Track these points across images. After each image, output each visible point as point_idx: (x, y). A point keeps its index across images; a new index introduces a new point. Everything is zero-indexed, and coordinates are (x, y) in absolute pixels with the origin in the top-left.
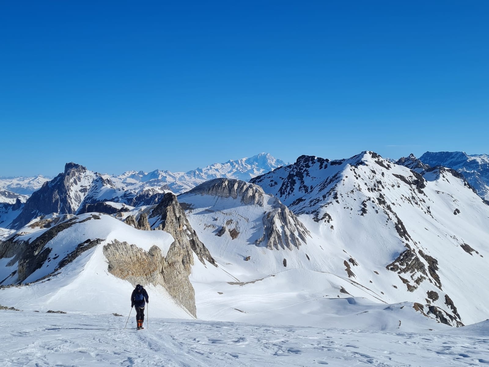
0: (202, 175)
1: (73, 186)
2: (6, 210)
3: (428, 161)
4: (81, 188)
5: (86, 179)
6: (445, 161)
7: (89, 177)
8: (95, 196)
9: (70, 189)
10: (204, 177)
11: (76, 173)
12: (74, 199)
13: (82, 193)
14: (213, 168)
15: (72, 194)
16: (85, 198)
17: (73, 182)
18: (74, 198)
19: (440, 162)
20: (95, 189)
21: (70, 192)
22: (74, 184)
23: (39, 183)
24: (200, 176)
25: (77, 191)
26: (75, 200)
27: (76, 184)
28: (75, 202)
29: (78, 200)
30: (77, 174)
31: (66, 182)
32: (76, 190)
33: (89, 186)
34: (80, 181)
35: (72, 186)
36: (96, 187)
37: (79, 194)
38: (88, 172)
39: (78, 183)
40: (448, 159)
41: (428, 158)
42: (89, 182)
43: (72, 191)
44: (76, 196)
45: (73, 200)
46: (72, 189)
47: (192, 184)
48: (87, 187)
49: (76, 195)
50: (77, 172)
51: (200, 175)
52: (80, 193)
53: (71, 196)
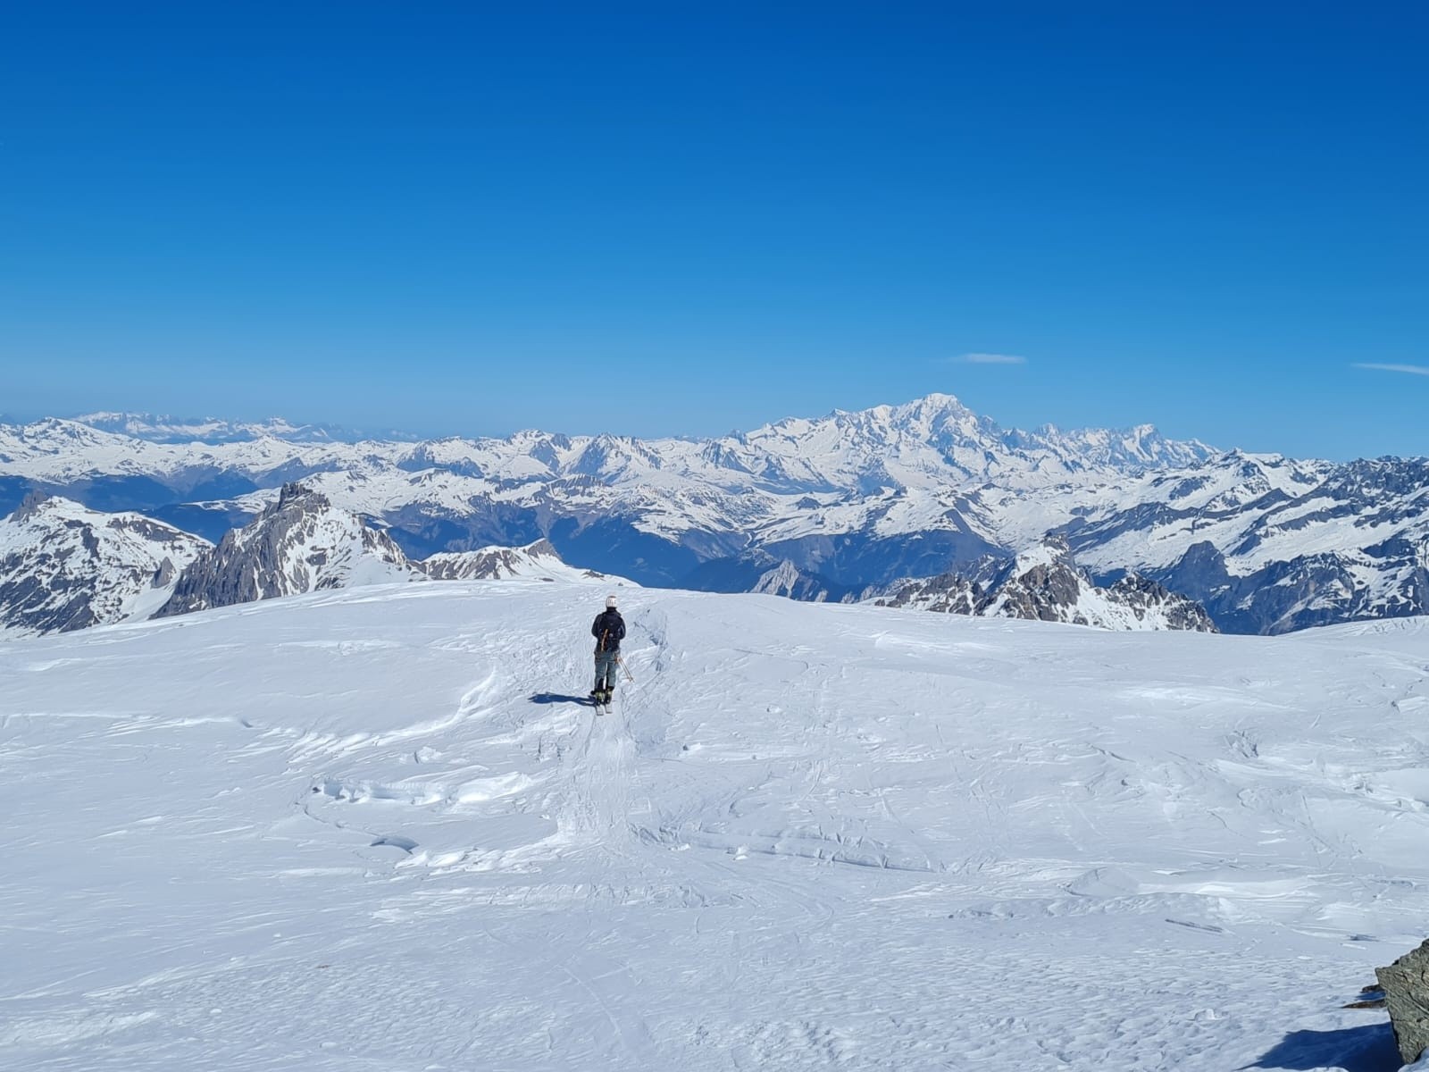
0: (739, 457)
1: (292, 548)
2: (137, 585)
3: (1356, 487)
4: (312, 553)
5: (326, 529)
6: (1406, 490)
7: (334, 524)
8: (343, 577)
9: (285, 554)
10: (743, 464)
11: (304, 513)
12: (291, 580)
13: (312, 565)
14: (780, 432)
15: (288, 568)
16: (319, 580)
17: (293, 536)
18: (293, 577)
19: (1393, 494)
20: (345, 559)
21: (284, 563)
22: (295, 541)
23: (265, 456)
24: (733, 459)
25: (301, 561)
26: (294, 585)
27: (302, 542)
28: (293, 588)
29: (302, 585)
30: (307, 515)
31: (277, 535)
32: (299, 558)
33: (333, 548)
34: (312, 536)
35: (289, 548)
36: (347, 553)
37: (305, 569)
38: (333, 514)
39: (307, 539)
40: (1417, 485)
41: (1359, 478)
42: (334, 540)
43: (289, 559)
44: (297, 572)
45: (288, 584)
46: (289, 555)
47: (684, 496)
48: (327, 552)
49: (299, 570)
50: (306, 511)
51: (734, 456)
52: (307, 566)
53: (285, 572)
